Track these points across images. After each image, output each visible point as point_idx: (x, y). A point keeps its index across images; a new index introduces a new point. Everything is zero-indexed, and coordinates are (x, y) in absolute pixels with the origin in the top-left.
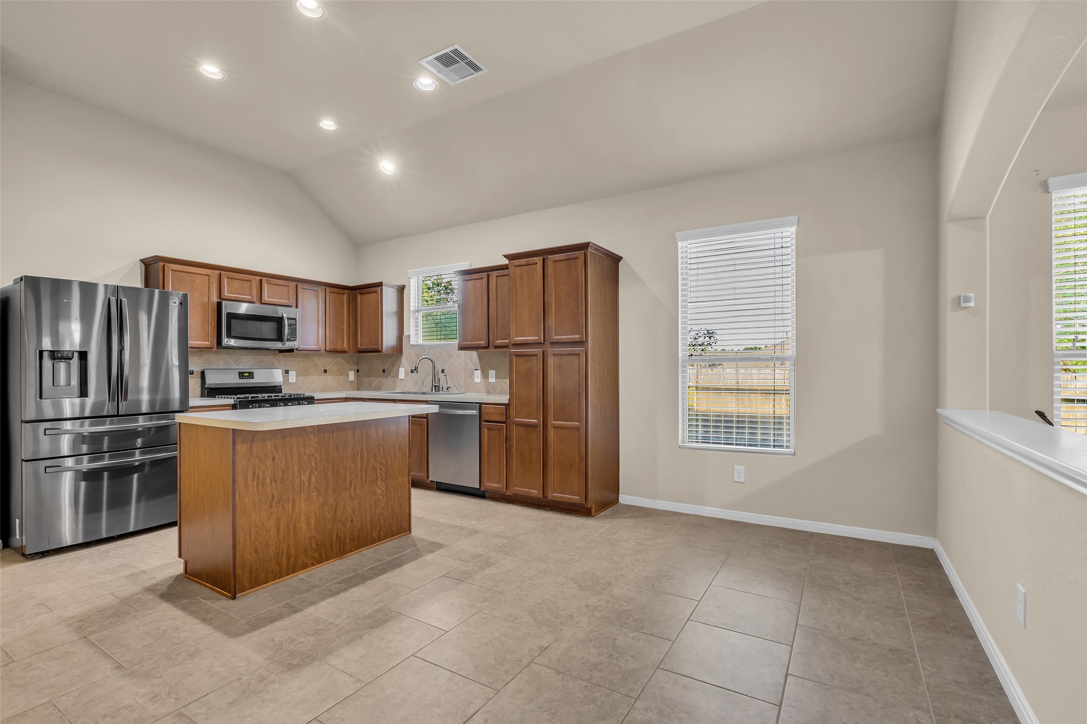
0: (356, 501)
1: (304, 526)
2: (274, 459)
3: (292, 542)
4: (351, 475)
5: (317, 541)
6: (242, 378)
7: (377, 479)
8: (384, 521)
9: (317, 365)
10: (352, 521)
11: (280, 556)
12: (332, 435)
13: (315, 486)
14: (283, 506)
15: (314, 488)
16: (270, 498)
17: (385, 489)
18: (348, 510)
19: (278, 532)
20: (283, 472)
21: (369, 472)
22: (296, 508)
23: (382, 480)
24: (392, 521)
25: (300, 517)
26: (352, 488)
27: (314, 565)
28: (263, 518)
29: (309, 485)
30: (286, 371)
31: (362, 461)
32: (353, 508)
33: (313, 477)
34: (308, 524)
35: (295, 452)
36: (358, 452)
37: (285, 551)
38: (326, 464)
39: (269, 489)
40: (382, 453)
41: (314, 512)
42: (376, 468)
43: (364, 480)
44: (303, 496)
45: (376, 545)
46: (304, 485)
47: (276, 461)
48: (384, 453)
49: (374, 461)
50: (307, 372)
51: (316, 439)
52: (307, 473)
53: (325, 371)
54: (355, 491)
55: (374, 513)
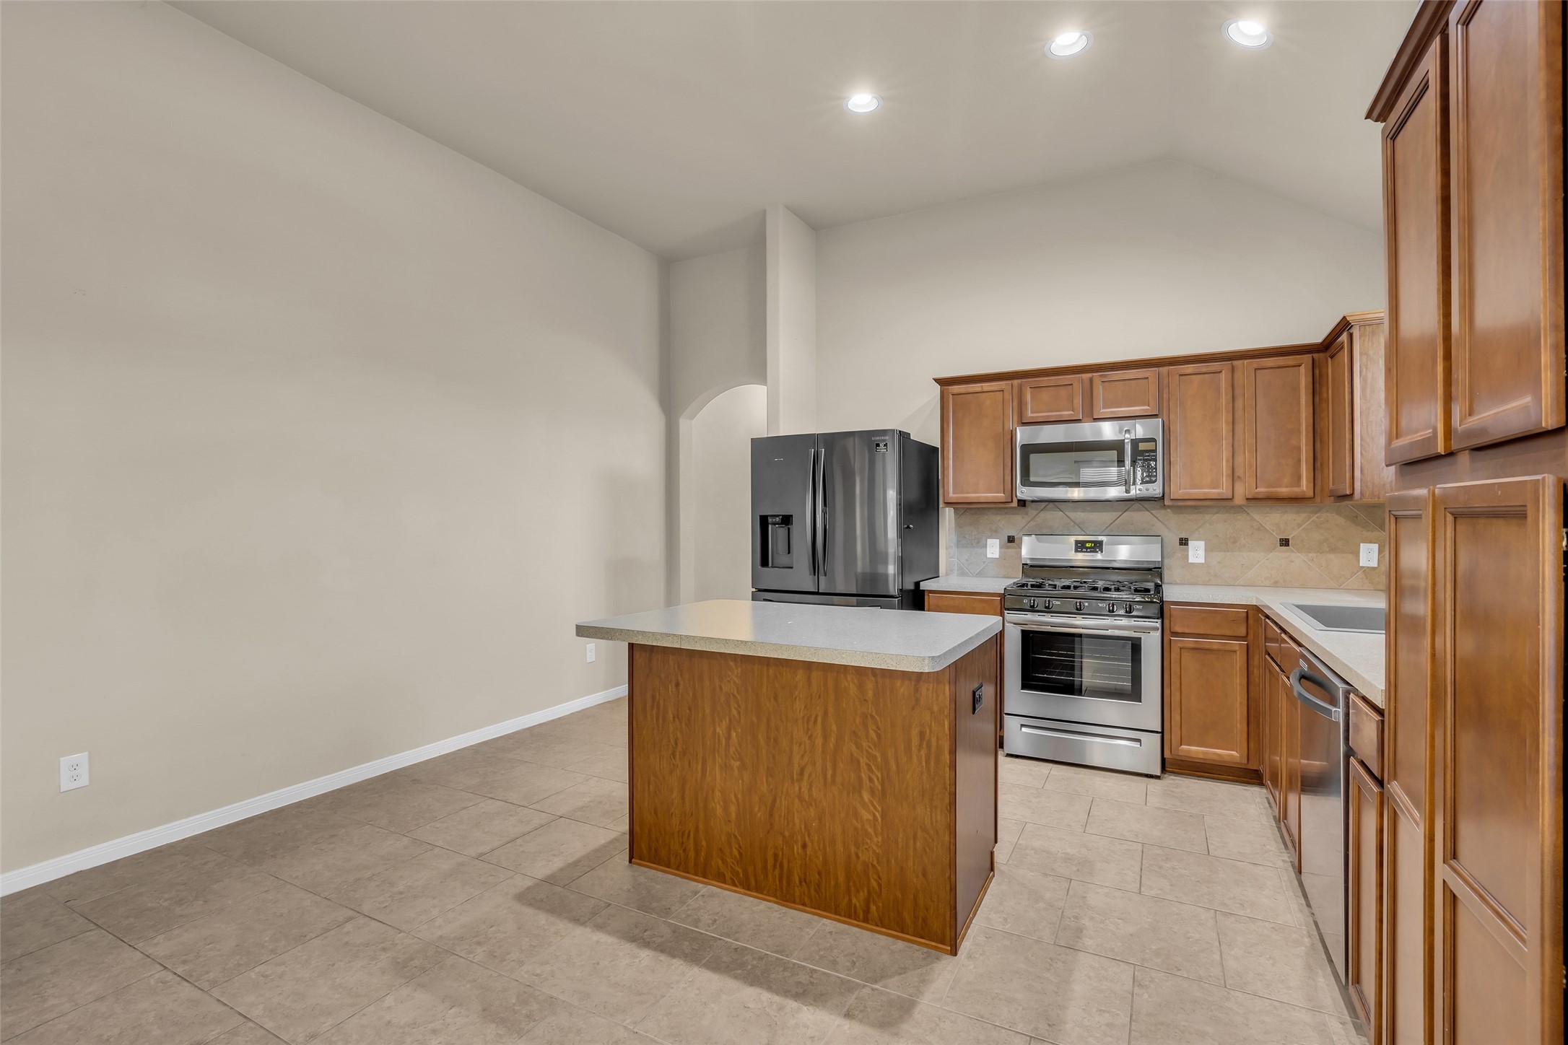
0: (812, 812)
1: (719, 811)
2: (677, 685)
3: (701, 826)
4: (802, 756)
5: (740, 847)
6: (1081, 551)
7: (861, 786)
8: (880, 885)
9: (1261, 528)
10: (804, 846)
11: (685, 837)
12: (765, 669)
13: (736, 750)
14: (690, 762)
15: (734, 753)
16: (672, 742)
17: (882, 819)
18: (797, 820)
19: (683, 798)
20: (690, 709)
21: (841, 765)
22: (708, 773)
23: (872, 792)
24: (899, 894)
25: (713, 791)
26: (805, 784)
27: (735, 885)
28: (663, 768)
29: (728, 745)
30: (1181, 540)
31: (826, 737)
32: (805, 822)
33: (734, 734)
34: (726, 809)
35: (707, 683)
36: (816, 717)
37: (692, 834)
38: (755, 719)
39: (671, 729)
40: (873, 735)
41: (735, 795)
42: (858, 762)
43: (829, 776)
44: (718, 760)
45: (857, 926)
46: (719, 740)
47: (681, 687)
48: (879, 736)
49: (854, 747)
50: (1235, 542)
51: (739, 670)
52: (725, 724)
53: (1285, 542)
54: (810, 789)
55: (854, 856)
